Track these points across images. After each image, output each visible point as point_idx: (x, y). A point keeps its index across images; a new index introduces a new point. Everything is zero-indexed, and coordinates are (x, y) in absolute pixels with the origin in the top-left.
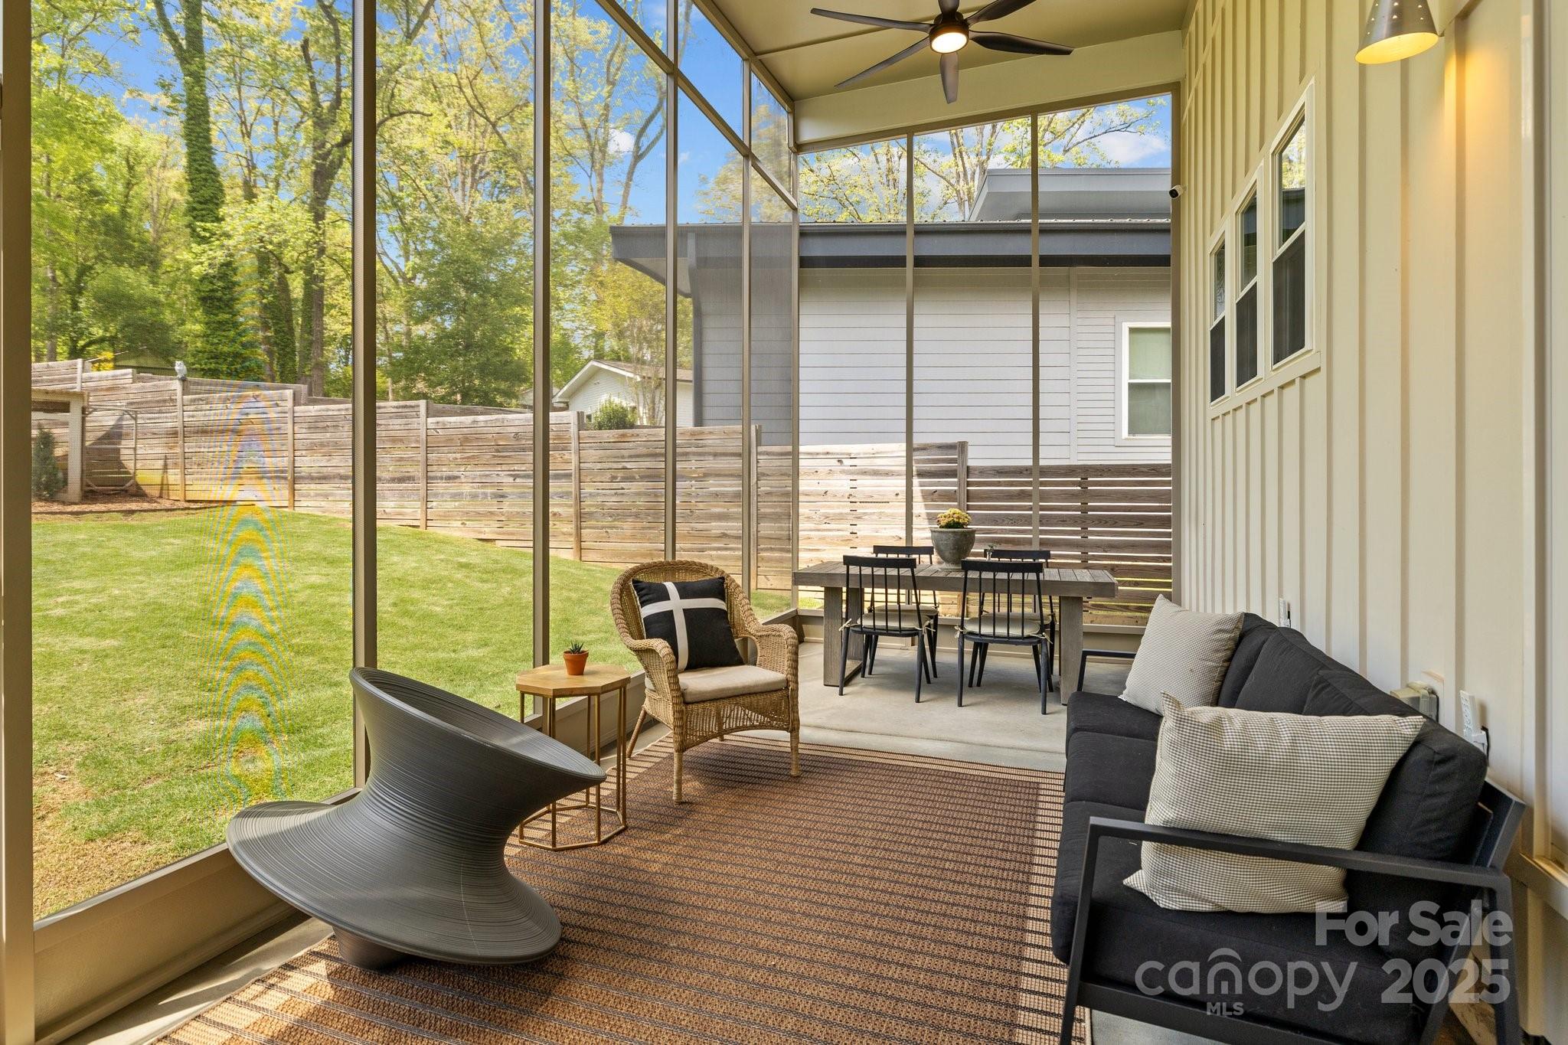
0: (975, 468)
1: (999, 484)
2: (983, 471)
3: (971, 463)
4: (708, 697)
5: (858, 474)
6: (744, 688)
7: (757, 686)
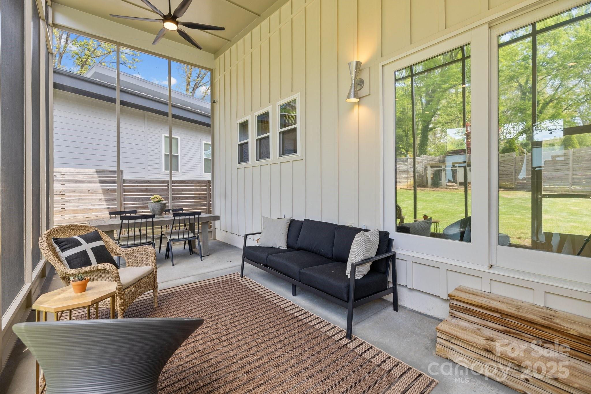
0: (127, 180)
1: (137, 186)
2: (130, 181)
3: (124, 178)
4: (131, 284)
5: (66, 182)
6: (141, 276)
7: (145, 274)
